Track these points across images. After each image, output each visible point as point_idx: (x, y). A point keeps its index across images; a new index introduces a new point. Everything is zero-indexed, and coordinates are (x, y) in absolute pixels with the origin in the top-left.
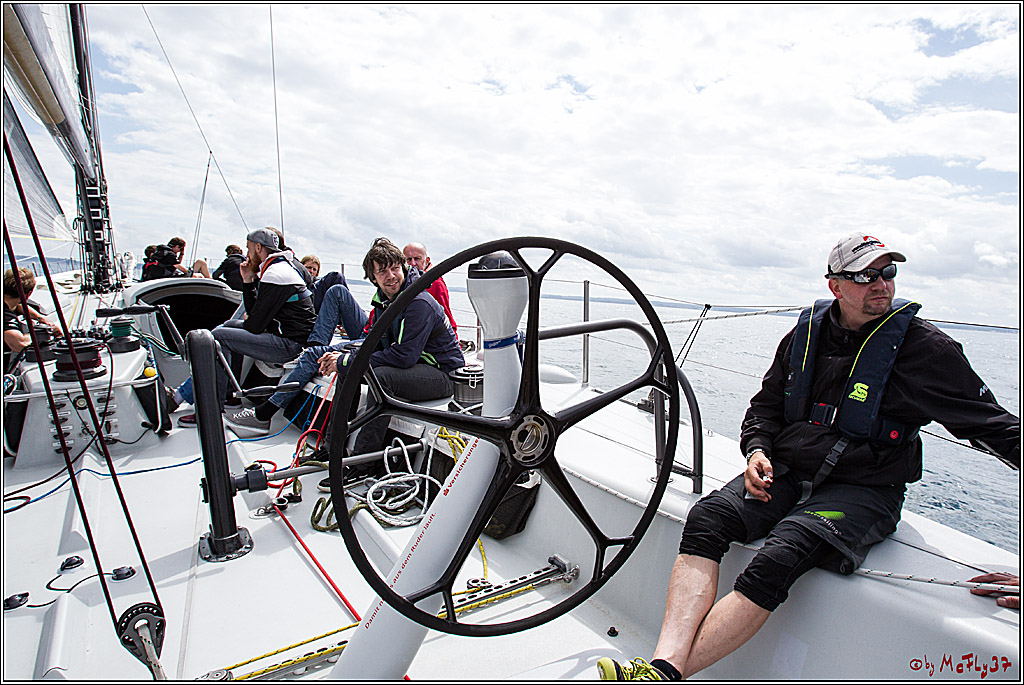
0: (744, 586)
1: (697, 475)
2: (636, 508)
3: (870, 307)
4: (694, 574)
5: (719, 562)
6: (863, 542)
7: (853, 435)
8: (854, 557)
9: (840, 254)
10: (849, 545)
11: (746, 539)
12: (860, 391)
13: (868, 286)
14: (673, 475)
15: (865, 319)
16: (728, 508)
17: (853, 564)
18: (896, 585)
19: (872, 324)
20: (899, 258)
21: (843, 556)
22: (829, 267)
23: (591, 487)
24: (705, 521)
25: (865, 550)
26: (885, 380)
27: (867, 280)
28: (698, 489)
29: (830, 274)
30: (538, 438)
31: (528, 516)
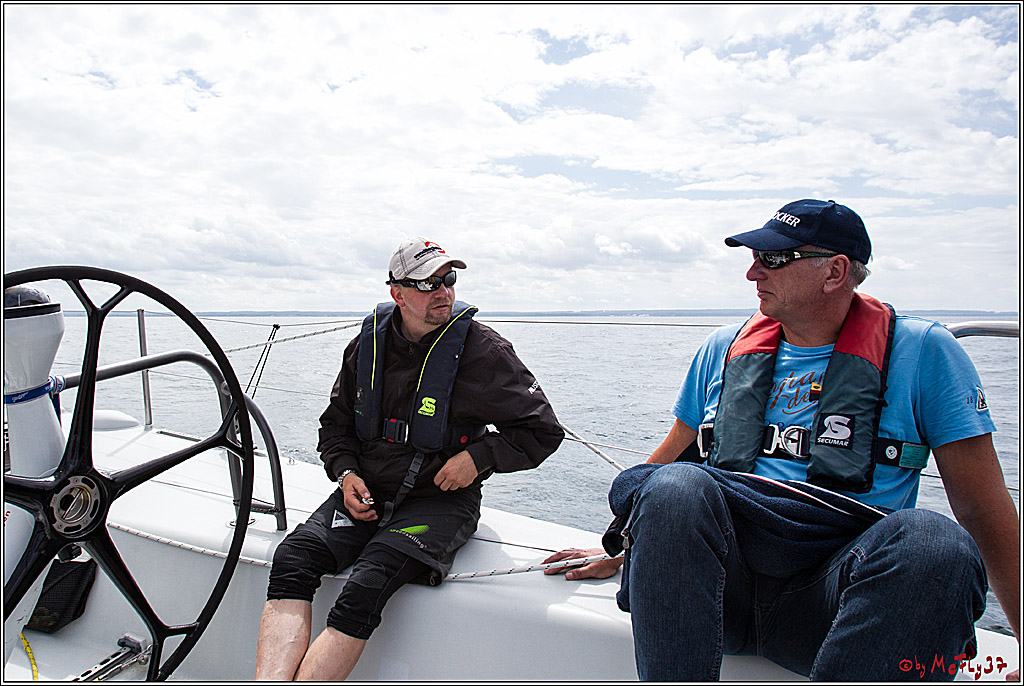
0: (337, 621)
1: (279, 510)
2: (217, 560)
3: (432, 316)
4: (286, 619)
5: (311, 600)
6: (449, 549)
7: (427, 451)
8: (441, 567)
9: (402, 261)
10: (435, 556)
11: (336, 570)
12: (428, 406)
13: (431, 294)
14: (253, 515)
15: (426, 329)
16: (315, 541)
17: (440, 574)
18: (481, 583)
19: (434, 334)
20: (458, 265)
21: (430, 569)
22: (391, 273)
23: (161, 545)
24: (294, 559)
25: (450, 558)
26: (450, 390)
27: (429, 287)
28: (282, 526)
29: (392, 281)
30: (86, 502)
31: (87, 596)
